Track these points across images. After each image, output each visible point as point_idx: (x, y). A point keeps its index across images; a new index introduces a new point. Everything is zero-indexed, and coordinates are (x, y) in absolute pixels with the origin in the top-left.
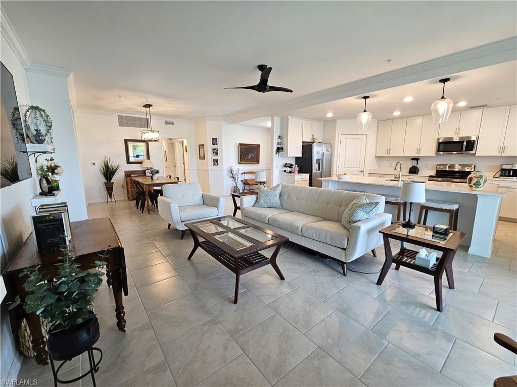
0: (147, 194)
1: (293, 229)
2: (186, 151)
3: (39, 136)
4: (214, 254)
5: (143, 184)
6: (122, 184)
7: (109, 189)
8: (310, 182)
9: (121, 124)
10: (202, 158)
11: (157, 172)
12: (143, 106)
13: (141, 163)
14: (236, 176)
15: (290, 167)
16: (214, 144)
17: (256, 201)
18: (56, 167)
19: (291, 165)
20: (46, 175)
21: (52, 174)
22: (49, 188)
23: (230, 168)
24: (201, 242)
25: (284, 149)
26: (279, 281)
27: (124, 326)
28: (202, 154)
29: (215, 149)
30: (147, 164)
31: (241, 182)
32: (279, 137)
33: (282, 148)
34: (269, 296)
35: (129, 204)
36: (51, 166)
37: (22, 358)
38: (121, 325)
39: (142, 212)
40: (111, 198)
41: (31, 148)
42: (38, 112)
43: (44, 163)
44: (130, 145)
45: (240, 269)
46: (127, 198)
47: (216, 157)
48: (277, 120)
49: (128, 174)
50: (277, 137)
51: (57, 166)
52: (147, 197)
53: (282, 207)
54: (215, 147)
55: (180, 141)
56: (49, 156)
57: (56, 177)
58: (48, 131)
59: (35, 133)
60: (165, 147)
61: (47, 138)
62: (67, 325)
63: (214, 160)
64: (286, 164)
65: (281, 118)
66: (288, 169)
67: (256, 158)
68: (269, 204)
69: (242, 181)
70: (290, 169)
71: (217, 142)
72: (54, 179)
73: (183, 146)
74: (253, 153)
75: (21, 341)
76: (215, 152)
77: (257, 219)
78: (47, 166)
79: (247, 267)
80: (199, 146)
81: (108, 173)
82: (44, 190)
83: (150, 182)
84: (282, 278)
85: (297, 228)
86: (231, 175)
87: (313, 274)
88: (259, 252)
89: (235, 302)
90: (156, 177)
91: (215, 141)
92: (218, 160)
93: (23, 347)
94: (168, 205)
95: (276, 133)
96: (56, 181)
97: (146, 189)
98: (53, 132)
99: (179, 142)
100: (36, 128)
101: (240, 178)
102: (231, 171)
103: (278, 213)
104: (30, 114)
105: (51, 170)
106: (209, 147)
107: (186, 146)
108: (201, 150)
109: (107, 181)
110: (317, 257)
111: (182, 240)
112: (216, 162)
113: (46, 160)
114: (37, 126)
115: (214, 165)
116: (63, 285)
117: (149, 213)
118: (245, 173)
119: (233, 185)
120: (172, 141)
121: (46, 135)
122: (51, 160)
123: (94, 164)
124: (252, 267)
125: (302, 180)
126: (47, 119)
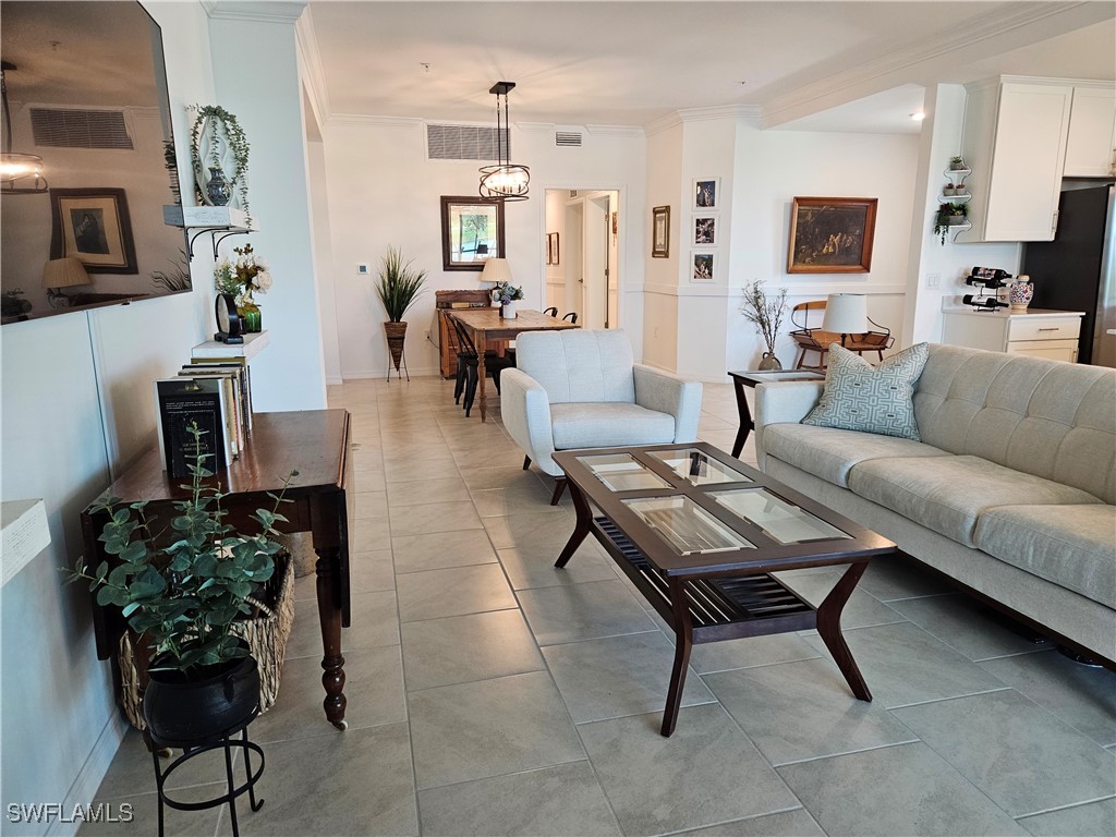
0: (481, 359)
1: (936, 518)
2: (615, 231)
3: (218, 186)
4: (629, 561)
5: (473, 330)
6: (428, 329)
7: (395, 341)
8: (1080, 345)
9: (434, 153)
10: (660, 252)
11: (516, 295)
12: (491, 91)
13: (479, 267)
14: (772, 317)
15: (991, 284)
16: (701, 203)
17: (817, 404)
18: (257, 269)
19: (1000, 274)
20: (234, 290)
21: (247, 289)
22: (233, 324)
23: (752, 287)
24: (598, 519)
25: (973, 209)
26: (846, 701)
27: (341, 714)
28: (661, 240)
29: (705, 221)
30: (496, 273)
31: (790, 340)
32: (956, 164)
33: (963, 209)
34: (795, 741)
35: (443, 389)
36: (245, 267)
37: (126, 728)
38: (334, 709)
39: (468, 415)
40: (398, 369)
41: (196, 215)
42: (220, 124)
43: (230, 260)
44: (455, 211)
45: (697, 624)
46: (439, 373)
47: (705, 250)
48: (951, 94)
49: (445, 301)
50: (946, 163)
51: (259, 268)
52: (481, 370)
53: (920, 434)
54: (704, 213)
55: (600, 199)
56: (241, 241)
57: (257, 298)
58: (239, 173)
59: (209, 177)
60: (553, 220)
61: (236, 191)
62: (185, 660)
63: (697, 257)
64: (976, 270)
65: (971, 88)
66: (981, 293)
67: (858, 251)
68: (864, 418)
69: (793, 334)
70: (990, 293)
71: (712, 194)
72: (250, 301)
73: (607, 216)
74: (845, 231)
75: (124, 684)
76: (705, 230)
77: (806, 467)
78: (237, 267)
79: (721, 620)
80: (655, 212)
81: (396, 296)
82: (223, 330)
83: (496, 325)
84: (860, 691)
85: (957, 517)
86: (754, 311)
87: (1001, 706)
88: (777, 575)
89: (667, 729)
90: (512, 308)
91: (706, 193)
92: (711, 258)
93: (127, 702)
94: (521, 393)
95: (944, 148)
96: (253, 306)
97: (479, 346)
98: (250, 174)
99: (597, 201)
100: (213, 166)
101: (788, 324)
102: (756, 299)
103: (892, 455)
104: (204, 130)
105: (244, 277)
106: (686, 214)
107: (615, 214)
108: (661, 226)
109: (392, 321)
110: (1041, 644)
111: (555, 508)
112: (704, 265)
113: (236, 250)
114: (216, 162)
115: (698, 275)
116: (180, 556)
117: (483, 418)
118: (807, 306)
119: (761, 347)
120: (576, 201)
121: (234, 182)
122: (248, 250)
123: (363, 269)
124: (741, 624)
125: (1045, 337)
126: (238, 139)
